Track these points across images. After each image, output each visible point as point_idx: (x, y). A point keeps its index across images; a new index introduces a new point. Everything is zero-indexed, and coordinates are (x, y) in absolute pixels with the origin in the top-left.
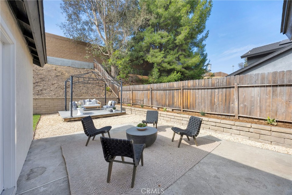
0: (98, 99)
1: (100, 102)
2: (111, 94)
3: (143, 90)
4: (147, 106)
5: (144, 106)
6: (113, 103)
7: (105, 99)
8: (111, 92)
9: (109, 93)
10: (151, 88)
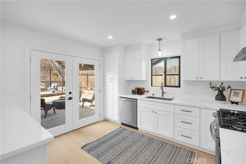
0: (43, 82)
1: (45, 85)
2: (57, 78)
3: (82, 75)
4: (84, 87)
5: (82, 87)
6: (56, 85)
7: (50, 82)
8: (58, 75)
9: (56, 76)
10: (87, 74)
